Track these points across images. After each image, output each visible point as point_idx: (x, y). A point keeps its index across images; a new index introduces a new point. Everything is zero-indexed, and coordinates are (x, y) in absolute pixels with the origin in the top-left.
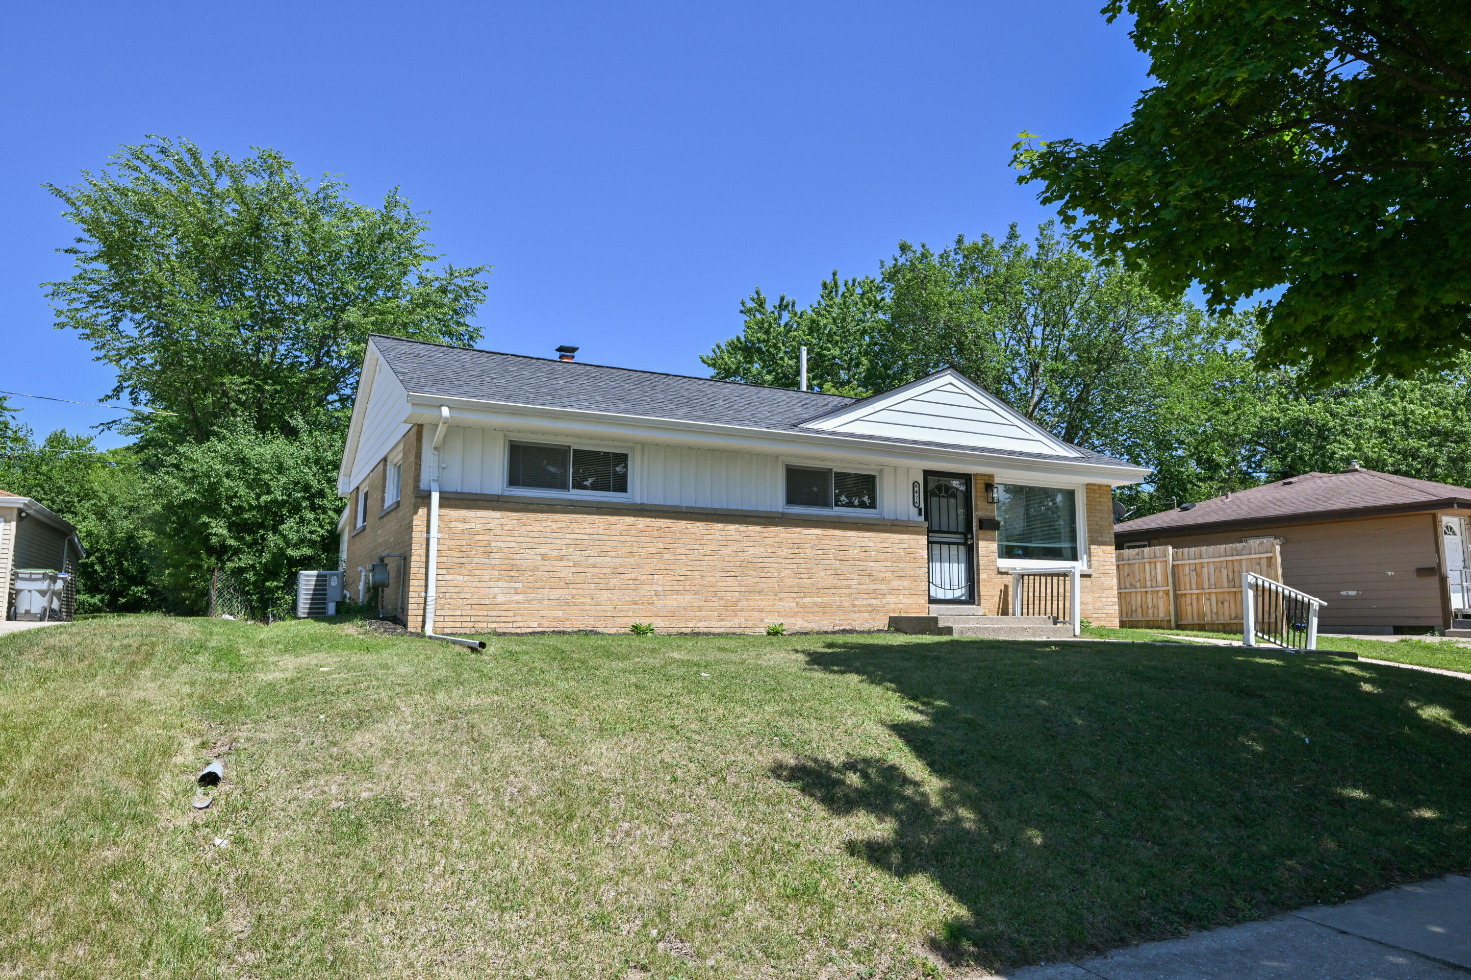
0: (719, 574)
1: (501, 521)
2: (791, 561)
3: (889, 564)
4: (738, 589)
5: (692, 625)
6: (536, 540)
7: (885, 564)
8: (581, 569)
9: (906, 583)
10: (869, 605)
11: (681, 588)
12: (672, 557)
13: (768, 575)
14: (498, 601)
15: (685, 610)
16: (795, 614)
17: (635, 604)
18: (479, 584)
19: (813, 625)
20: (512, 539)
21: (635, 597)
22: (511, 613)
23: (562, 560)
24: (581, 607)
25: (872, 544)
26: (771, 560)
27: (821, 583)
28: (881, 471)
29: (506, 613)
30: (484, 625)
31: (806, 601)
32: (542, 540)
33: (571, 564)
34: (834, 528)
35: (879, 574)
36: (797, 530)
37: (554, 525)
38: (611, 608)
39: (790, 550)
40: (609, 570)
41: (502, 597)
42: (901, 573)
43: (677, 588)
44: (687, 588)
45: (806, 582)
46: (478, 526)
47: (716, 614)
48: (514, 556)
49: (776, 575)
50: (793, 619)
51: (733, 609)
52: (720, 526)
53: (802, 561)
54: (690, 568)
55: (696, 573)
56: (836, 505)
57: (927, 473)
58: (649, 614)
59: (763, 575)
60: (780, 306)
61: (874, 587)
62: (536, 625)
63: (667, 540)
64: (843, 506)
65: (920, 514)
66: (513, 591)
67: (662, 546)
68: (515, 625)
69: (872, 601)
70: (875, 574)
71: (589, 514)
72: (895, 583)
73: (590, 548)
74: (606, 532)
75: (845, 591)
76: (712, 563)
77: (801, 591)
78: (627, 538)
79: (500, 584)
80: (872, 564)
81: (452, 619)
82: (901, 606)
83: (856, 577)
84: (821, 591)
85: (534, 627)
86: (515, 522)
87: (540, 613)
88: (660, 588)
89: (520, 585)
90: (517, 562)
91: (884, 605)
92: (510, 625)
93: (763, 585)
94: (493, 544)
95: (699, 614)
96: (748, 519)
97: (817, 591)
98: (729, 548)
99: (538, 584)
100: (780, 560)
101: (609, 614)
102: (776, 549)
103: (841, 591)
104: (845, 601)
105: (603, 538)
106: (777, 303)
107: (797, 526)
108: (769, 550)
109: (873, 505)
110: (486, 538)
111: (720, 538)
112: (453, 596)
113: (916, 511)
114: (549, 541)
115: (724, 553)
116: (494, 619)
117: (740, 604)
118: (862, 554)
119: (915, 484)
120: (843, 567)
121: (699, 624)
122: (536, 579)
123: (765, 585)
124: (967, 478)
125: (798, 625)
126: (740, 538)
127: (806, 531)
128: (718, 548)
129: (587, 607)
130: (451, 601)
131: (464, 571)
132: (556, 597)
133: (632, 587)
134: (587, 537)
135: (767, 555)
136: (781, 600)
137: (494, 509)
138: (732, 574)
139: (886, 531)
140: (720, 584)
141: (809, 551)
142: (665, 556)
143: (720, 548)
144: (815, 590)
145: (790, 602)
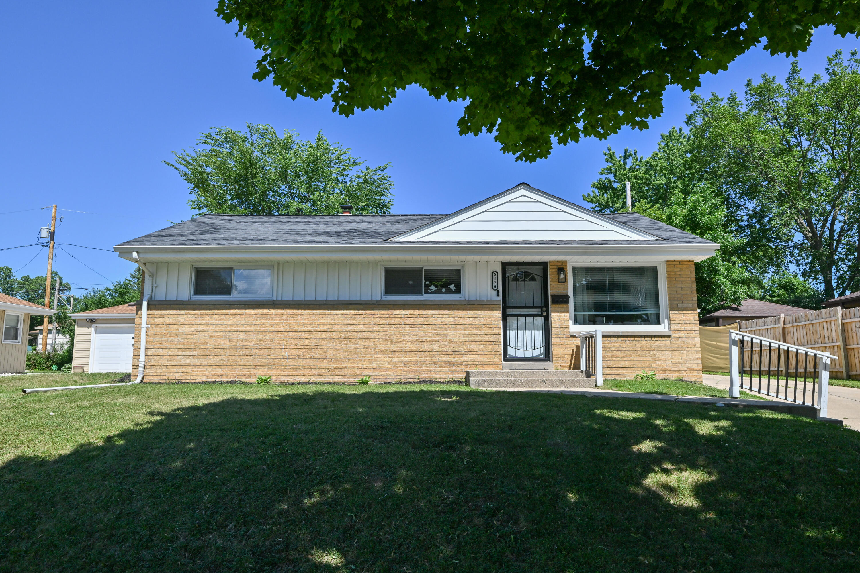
0: (329, 343)
1: (185, 316)
2: (384, 333)
3: (467, 333)
4: (343, 353)
5: (308, 377)
6: (206, 326)
7: (462, 333)
8: (234, 343)
9: (482, 347)
10: (450, 363)
11: (301, 353)
12: (295, 333)
13: (366, 343)
14: (182, 364)
15: (304, 367)
16: (386, 370)
17: (269, 364)
18: (172, 354)
19: (402, 377)
20: (191, 326)
21: (270, 359)
22: (190, 371)
23: (221, 338)
24: (233, 367)
25: (451, 319)
26: (369, 333)
27: (408, 348)
28: (464, 266)
29: (185, 371)
30: (174, 378)
31: (395, 360)
32: (209, 326)
33: (228, 340)
34: (419, 309)
35: (457, 340)
36: (389, 312)
37: (217, 316)
38: (253, 367)
39: (383, 326)
40: (252, 343)
41: (185, 361)
42: (478, 339)
43: (298, 353)
44: (306, 353)
45: (396, 348)
46: (171, 320)
47: (326, 370)
48: (192, 336)
49: (372, 343)
50: (384, 374)
51: (339, 367)
52: (329, 312)
53: (393, 333)
54: (308, 340)
55: (313, 344)
56: (426, 292)
57: (505, 265)
58: (279, 371)
59: (362, 343)
61: (454, 349)
62: (205, 377)
63: (292, 323)
64: (432, 293)
65: (498, 295)
66: (191, 357)
67: (288, 326)
68: (192, 378)
69: (452, 360)
70: (453, 340)
71: (239, 309)
72: (472, 347)
73: (240, 330)
74: (250, 319)
75: (428, 353)
76: (323, 337)
77: (393, 354)
78: (264, 323)
79: (183, 353)
80: (452, 333)
81: (156, 374)
82: (477, 363)
83: (437, 343)
84: (408, 353)
85: (204, 379)
86: (193, 316)
87: (208, 370)
88: (286, 354)
89: (196, 354)
90: (195, 340)
91: (462, 363)
92: (189, 378)
93: (362, 350)
94: (180, 330)
95: (313, 370)
96: (351, 306)
97: (406, 353)
98: (336, 326)
99: (206, 353)
100: (375, 333)
101: (252, 370)
102: (372, 326)
103: (424, 353)
104: (428, 360)
105: (248, 323)
107: (389, 309)
108: (367, 326)
109: (458, 291)
110: (176, 326)
111: (330, 319)
112: (156, 361)
113: (495, 293)
114: (214, 326)
115: (332, 330)
116: (179, 374)
117: (344, 363)
118: (442, 326)
119: (494, 273)
120: (426, 336)
121: (313, 377)
122: (205, 350)
123: (363, 350)
124: (544, 265)
125: (389, 377)
126: (344, 319)
127: (395, 312)
128: (327, 326)
129: (237, 366)
130: (155, 364)
131: (163, 346)
132: (218, 360)
133: (268, 353)
134: (238, 323)
135: (364, 330)
136: (376, 360)
137: (180, 309)
138: (339, 343)
139: (463, 309)
140: (329, 350)
141: (398, 326)
142: (290, 333)
143: (330, 326)
144: (403, 353)
145: (383, 362)
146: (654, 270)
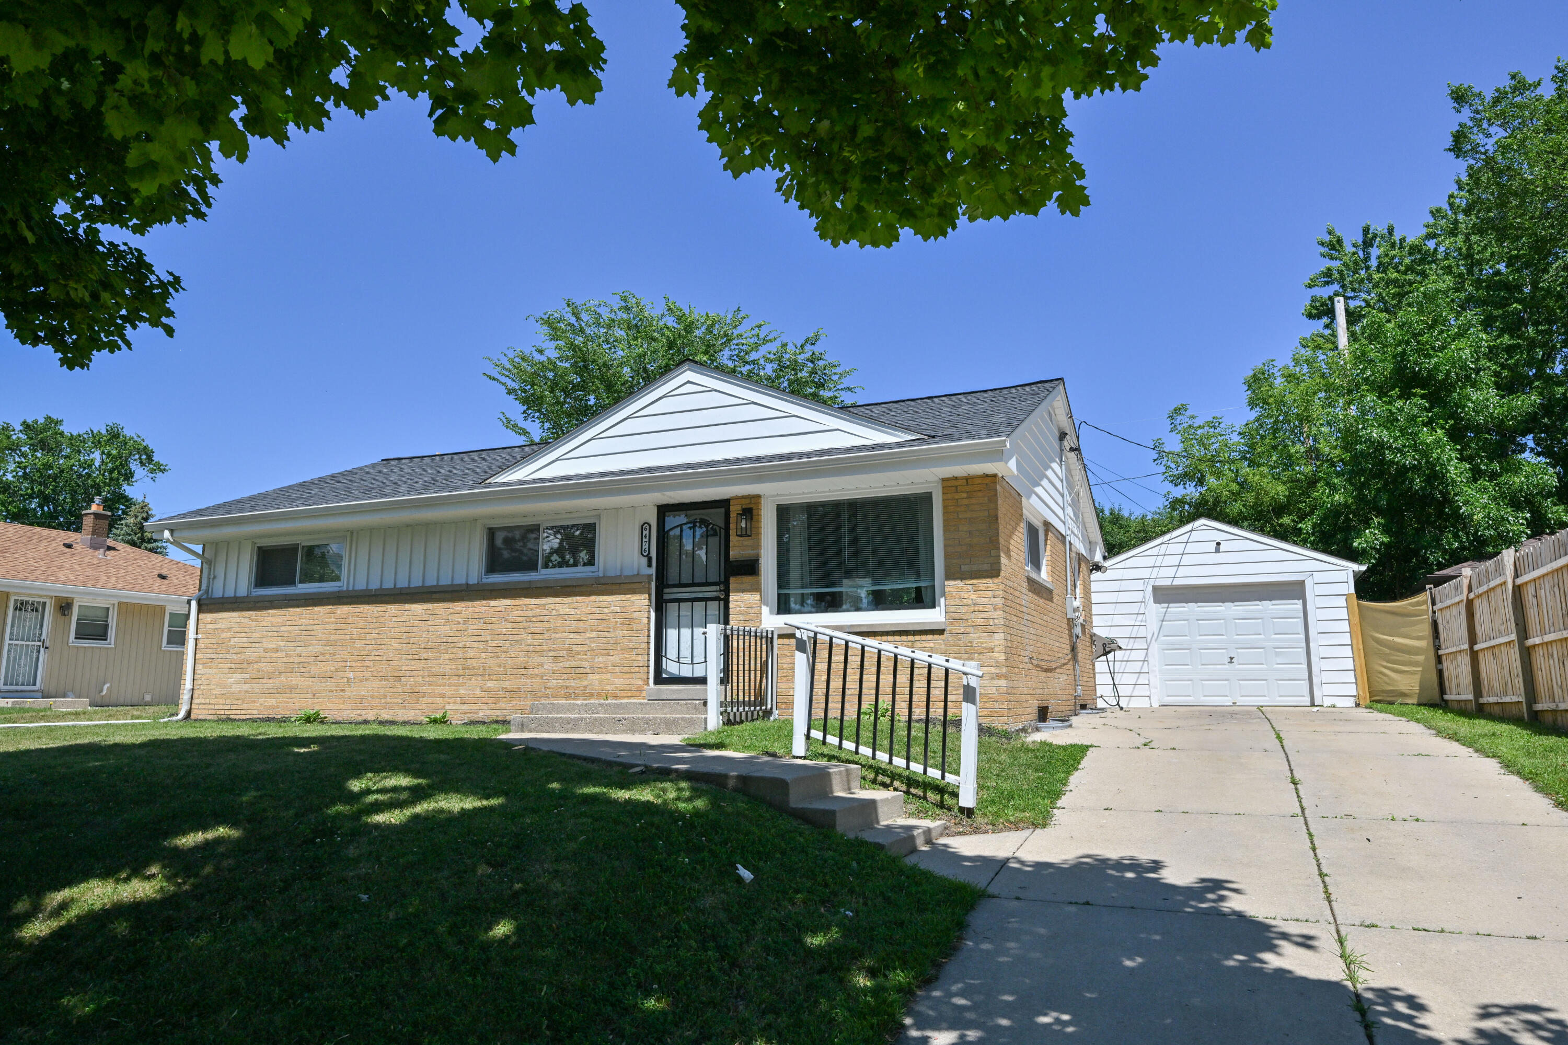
0: (404, 657)
1: (238, 620)
2: (476, 638)
3: (594, 634)
4: (421, 673)
5: (375, 712)
6: (261, 635)
7: (588, 635)
8: (291, 660)
9: (617, 659)
10: (568, 688)
11: (369, 674)
12: (363, 642)
13: (452, 656)
14: (232, 691)
15: (372, 696)
16: (477, 700)
17: (330, 691)
18: (222, 676)
19: (498, 712)
20: (244, 635)
21: (330, 684)
22: (240, 702)
23: (277, 651)
24: (289, 695)
25: (572, 611)
26: (456, 639)
27: (510, 663)
28: (599, 517)
29: (236, 702)
30: (222, 712)
31: (490, 684)
32: (264, 634)
33: (284, 654)
34: (526, 596)
35: (579, 648)
36: (484, 602)
37: (272, 619)
38: (310, 696)
39: (475, 627)
40: (312, 659)
41: (236, 687)
42: (611, 646)
43: (366, 674)
44: (375, 674)
45: (491, 662)
46: (223, 626)
47: (399, 701)
48: (245, 650)
49: (460, 656)
50: (474, 707)
51: (416, 695)
52: (407, 606)
53: (489, 638)
54: (378, 653)
55: (385, 658)
56: (546, 566)
57: (664, 510)
58: (341, 702)
59: (447, 656)
60: (1364, 242)
61: (574, 664)
62: (255, 712)
63: (360, 625)
64: (554, 566)
65: (650, 565)
66: (242, 681)
67: (355, 632)
68: (243, 712)
69: (572, 683)
70: (574, 648)
71: (298, 606)
72: (601, 659)
73: (298, 638)
74: (311, 622)
75: (536, 671)
76: (398, 646)
77: (487, 673)
78: (327, 627)
79: (234, 676)
80: (572, 636)
81: (204, 707)
82: (608, 688)
83: (550, 654)
84: (509, 672)
85: (254, 714)
86: (247, 620)
87: (260, 701)
88: (351, 675)
89: (247, 676)
90: (247, 655)
91: (585, 687)
92: (238, 712)
93: (447, 668)
94: (232, 641)
95: (384, 701)
96: (434, 596)
97: (506, 672)
98: (415, 629)
99: (260, 675)
100: (464, 639)
101: (310, 701)
102: (461, 626)
103: (531, 671)
104: (536, 684)
105: (309, 628)
106: (1360, 240)
107: (484, 598)
108: (454, 627)
109: (591, 562)
110: (228, 635)
111: (406, 618)
112: (205, 687)
113: (644, 561)
114: (270, 634)
115: (409, 635)
116: (227, 707)
117: (423, 689)
118: (559, 624)
119: (645, 525)
120: (535, 643)
121: (382, 712)
122: (259, 670)
123: (449, 667)
124: (724, 504)
125: (481, 712)
126: (425, 617)
127: (493, 603)
128: (403, 629)
129: (293, 695)
130: (204, 692)
131: (214, 665)
132: (271, 686)
133: (329, 674)
134: (296, 628)
135: (451, 633)
136: (463, 684)
137: (233, 610)
138: (416, 657)
139: (590, 594)
140: (404, 668)
141: (496, 626)
142: (357, 642)
143: (407, 629)
144: (501, 671)
145: (472, 687)
146: (926, 498)
